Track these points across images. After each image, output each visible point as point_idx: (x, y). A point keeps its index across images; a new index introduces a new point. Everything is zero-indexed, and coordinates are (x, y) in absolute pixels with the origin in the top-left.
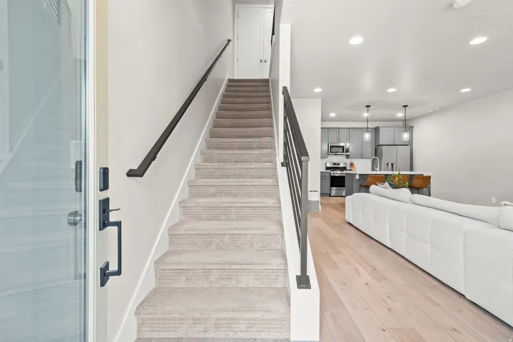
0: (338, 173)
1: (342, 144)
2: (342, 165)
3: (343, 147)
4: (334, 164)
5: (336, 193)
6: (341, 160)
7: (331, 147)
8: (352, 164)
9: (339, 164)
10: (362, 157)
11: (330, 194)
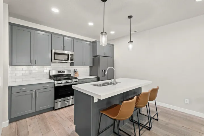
0: (63, 83)
1: (66, 52)
2: (66, 73)
3: (68, 55)
4: (59, 72)
5: (61, 105)
6: (66, 68)
7: (55, 53)
8: (76, 71)
9: (63, 72)
10: (84, 65)
11: (54, 108)
